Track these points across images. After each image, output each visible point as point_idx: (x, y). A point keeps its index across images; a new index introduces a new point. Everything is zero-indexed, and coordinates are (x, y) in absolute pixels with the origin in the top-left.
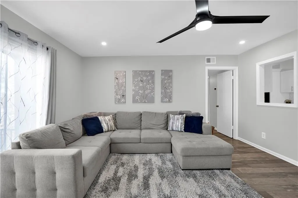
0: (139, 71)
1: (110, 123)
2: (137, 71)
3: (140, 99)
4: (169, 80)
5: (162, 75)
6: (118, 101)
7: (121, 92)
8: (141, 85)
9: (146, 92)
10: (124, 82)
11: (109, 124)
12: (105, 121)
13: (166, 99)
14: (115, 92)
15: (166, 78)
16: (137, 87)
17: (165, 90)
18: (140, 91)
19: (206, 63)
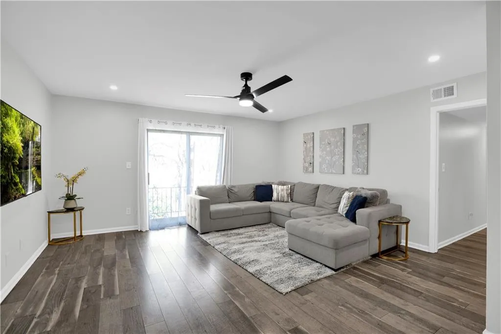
0: (327, 130)
1: (282, 193)
2: (324, 131)
3: (327, 167)
4: (363, 139)
5: (353, 133)
6: (306, 170)
7: (309, 159)
8: (328, 149)
9: (334, 159)
10: (311, 146)
11: (280, 194)
12: (276, 190)
13: (358, 169)
14: (304, 159)
15: (359, 137)
16: (325, 153)
17: (357, 156)
18: (328, 158)
19: (432, 100)
